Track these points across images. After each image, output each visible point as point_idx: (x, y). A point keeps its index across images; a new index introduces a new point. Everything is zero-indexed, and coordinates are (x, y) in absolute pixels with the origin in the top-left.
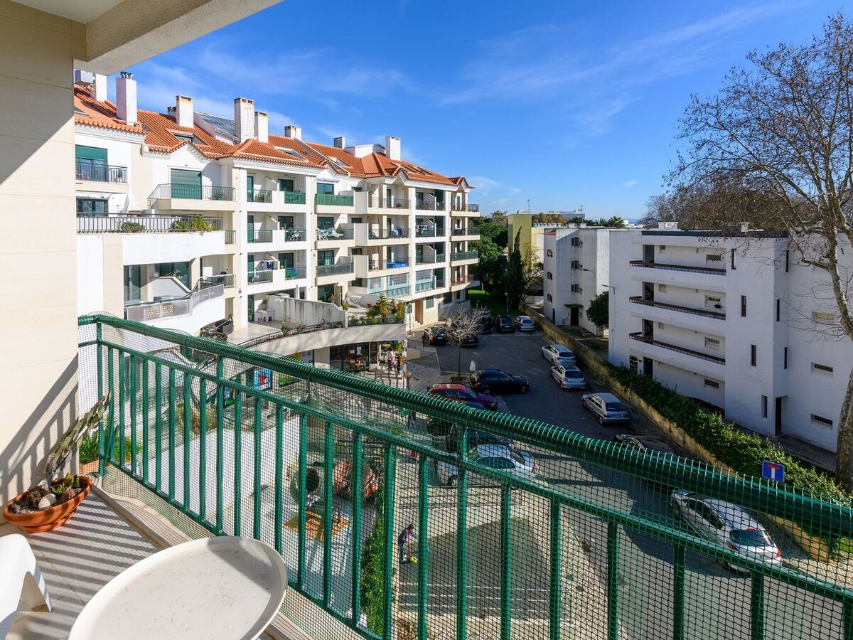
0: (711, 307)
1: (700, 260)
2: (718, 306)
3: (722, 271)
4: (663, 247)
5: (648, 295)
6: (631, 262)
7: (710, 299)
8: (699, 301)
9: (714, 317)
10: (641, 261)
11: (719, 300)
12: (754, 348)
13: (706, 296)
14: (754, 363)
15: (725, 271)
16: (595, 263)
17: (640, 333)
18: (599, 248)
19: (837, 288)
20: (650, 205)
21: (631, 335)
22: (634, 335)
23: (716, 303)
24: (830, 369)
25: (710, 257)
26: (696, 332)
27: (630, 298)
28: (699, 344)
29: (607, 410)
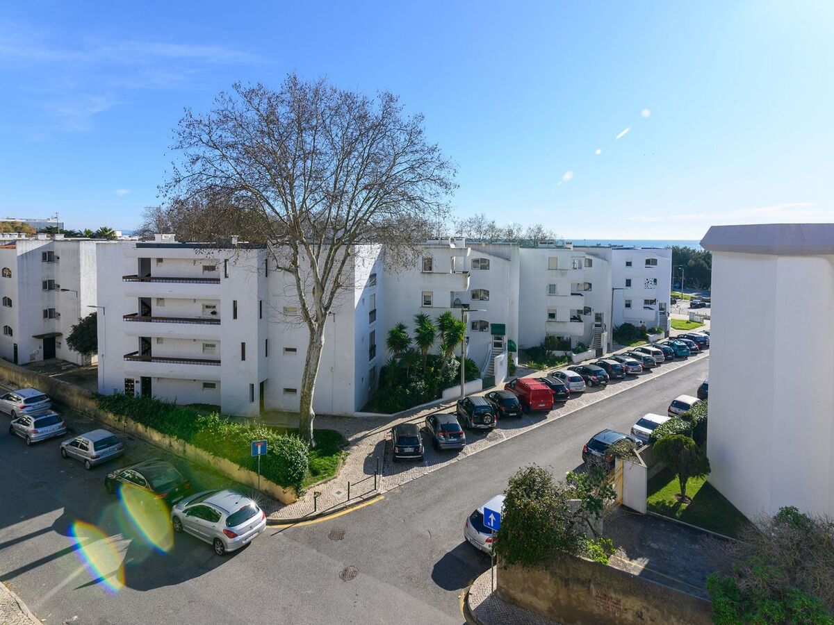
0: (208, 314)
1: (198, 271)
2: (214, 313)
3: (217, 280)
4: (160, 260)
5: (145, 311)
6: (124, 278)
7: (207, 307)
8: (197, 311)
9: (211, 324)
10: (136, 276)
11: (215, 307)
12: (243, 344)
13: (203, 305)
14: (243, 358)
15: (219, 280)
16: (79, 280)
17: (137, 352)
18: (82, 263)
19: (299, 287)
20: (146, 216)
21: (125, 356)
22: (130, 356)
23: (212, 310)
24: (295, 350)
25: (206, 268)
26: (195, 340)
27: (124, 317)
28: (197, 352)
29: (96, 450)
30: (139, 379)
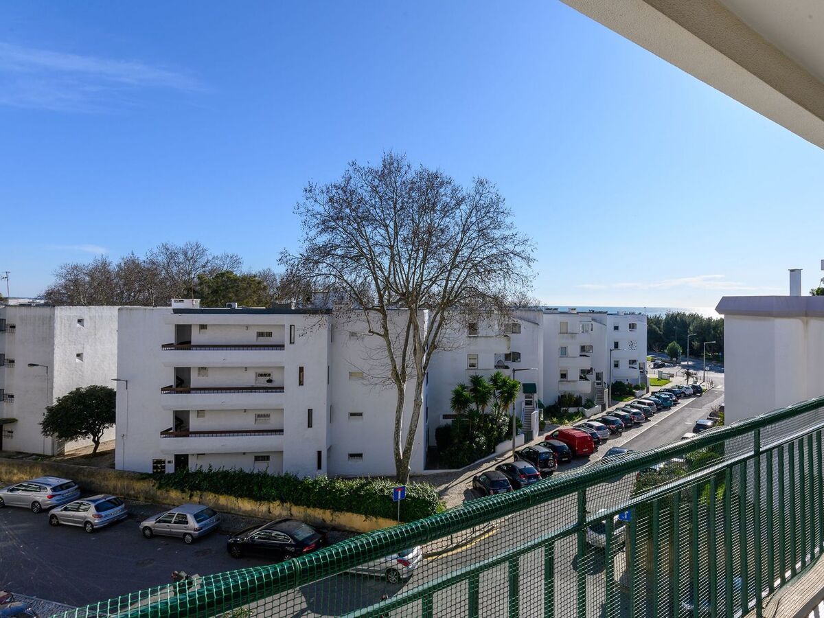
0: (263, 382)
1: (251, 338)
2: (270, 381)
3: (281, 347)
4: (203, 327)
6: (163, 346)
7: (261, 375)
8: (249, 379)
10: (172, 344)
11: (269, 375)
12: (310, 412)
13: (256, 373)
14: (310, 425)
15: (283, 346)
16: (51, 353)
17: (171, 429)
18: (57, 332)
19: (390, 350)
21: (162, 433)
22: (166, 433)
23: (268, 378)
24: (361, 414)
25: (260, 334)
26: (245, 411)
27: (163, 389)
28: (249, 422)
29: (198, 522)
30: (173, 459)
